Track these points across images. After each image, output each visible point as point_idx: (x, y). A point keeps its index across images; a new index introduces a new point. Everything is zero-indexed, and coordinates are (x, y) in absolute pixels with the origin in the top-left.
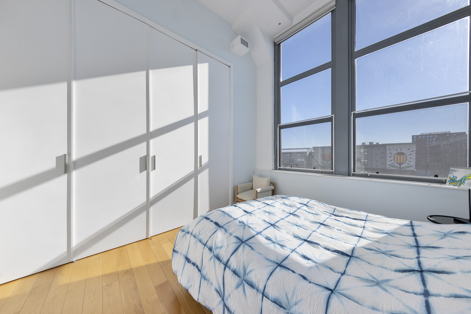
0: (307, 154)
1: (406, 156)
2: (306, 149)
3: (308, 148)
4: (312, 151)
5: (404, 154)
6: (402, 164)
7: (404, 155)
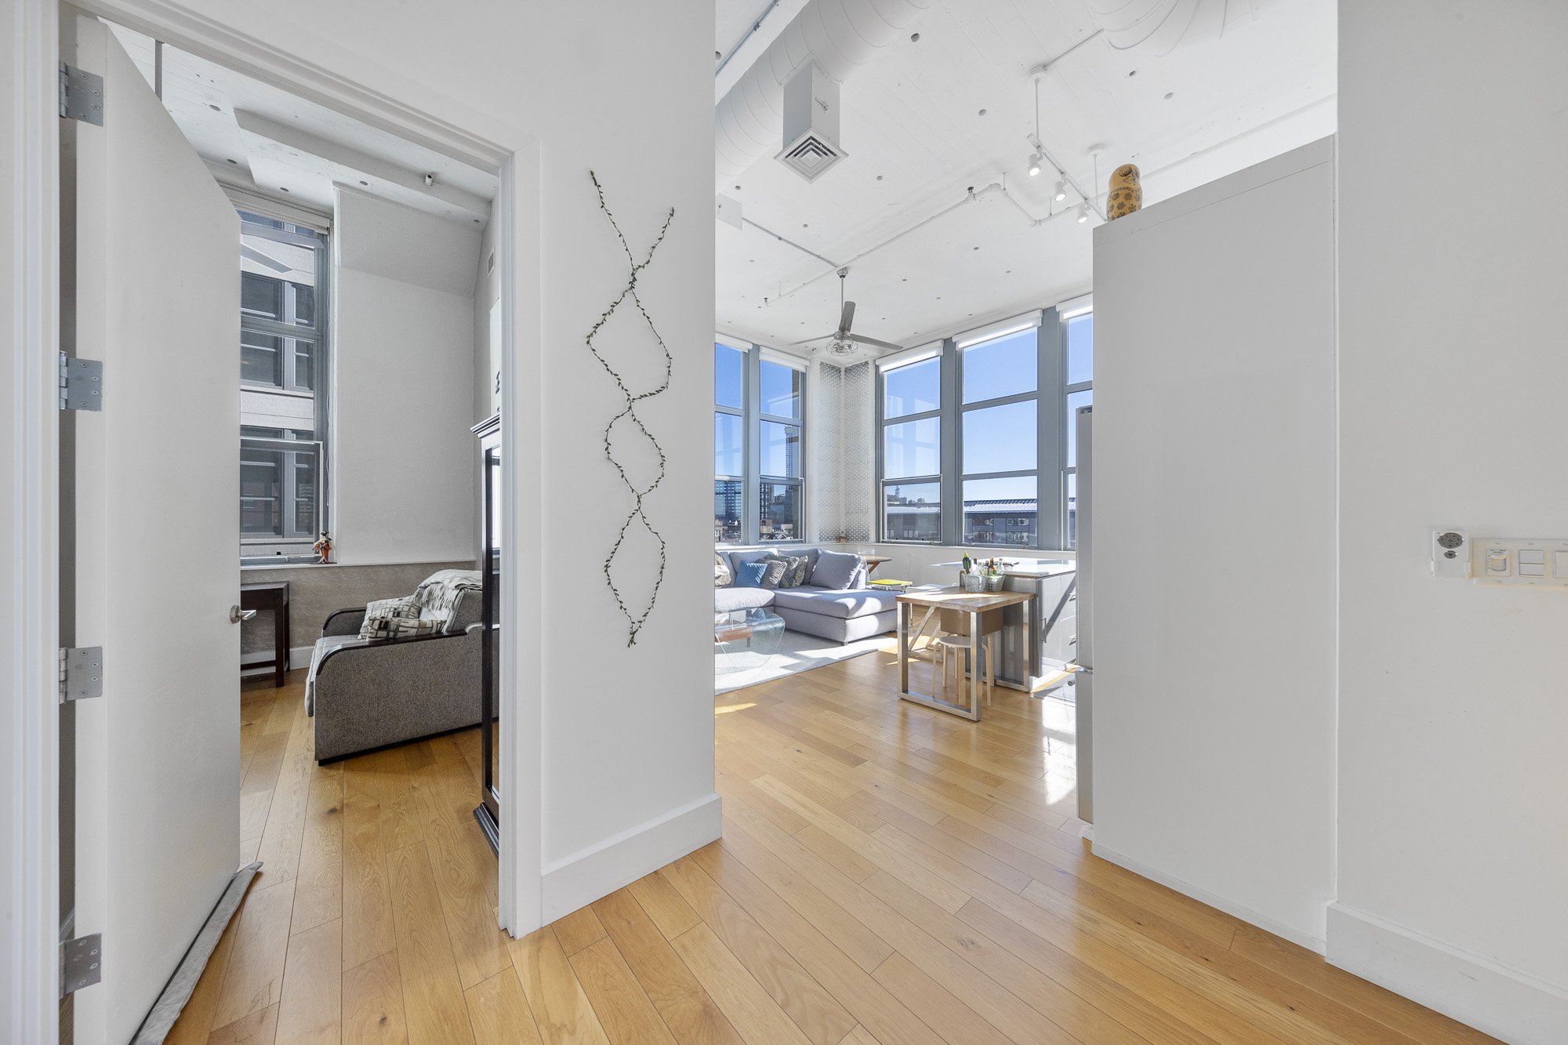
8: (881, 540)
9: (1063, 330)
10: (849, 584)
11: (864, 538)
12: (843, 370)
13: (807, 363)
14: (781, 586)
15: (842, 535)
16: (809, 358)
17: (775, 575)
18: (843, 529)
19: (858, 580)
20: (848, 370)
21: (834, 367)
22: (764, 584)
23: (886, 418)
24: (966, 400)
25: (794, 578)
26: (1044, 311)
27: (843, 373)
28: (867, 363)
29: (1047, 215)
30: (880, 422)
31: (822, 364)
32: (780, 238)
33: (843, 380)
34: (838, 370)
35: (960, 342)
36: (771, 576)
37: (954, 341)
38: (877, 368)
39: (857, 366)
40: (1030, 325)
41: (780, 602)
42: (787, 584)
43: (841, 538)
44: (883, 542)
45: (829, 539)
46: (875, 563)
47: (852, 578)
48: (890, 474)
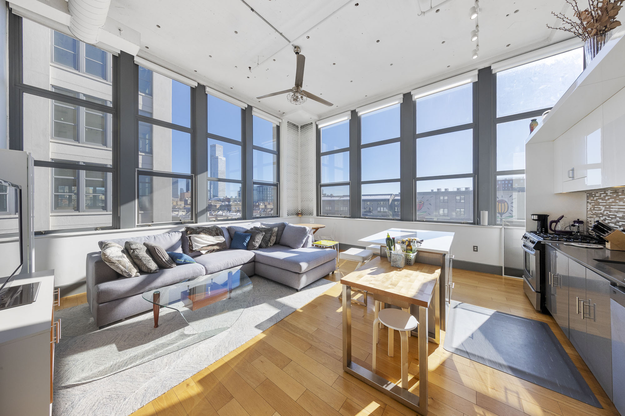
0: (390, 201)
1: (508, 204)
2: (388, 195)
3: (390, 194)
4: (395, 198)
5: (506, 201)
6: (504, 213)
7: (506, 203)
8: (319, 215)
9: (414, 104)
10: (302, 245)
11: (311, 214)
12: (299, 127)
13: (281, 121)
14: (260, 247)
15: (300, 212)
16: (281, 118)
17: (257, 240)
18: (300, 209)
19: (308, 242)
20: (302, 127)
21: (295, 125)
22: (249, 247)
23: (321, 152)
24: (363, 143)
25: (270, 241)
26: (404, 95)
27: (299, 128)
28: (312, 123)
29: (429, 8)
30: (319, 155)
31: (288, 122)
32: (252, 10)
33: (299, 132)
34: (297, 127)
35: (360, 111)
36: (254, 241)
37: (357, 111)
38: (317, 126)
39: (307, 125)
40: (397, 102)
41: (258, 259)
42: (264, 245)
43: (299, 214)
44: (320, 216)
45: (292, 214)
46: (317, 229)
47: (304, 241)
48: (323, 182)
